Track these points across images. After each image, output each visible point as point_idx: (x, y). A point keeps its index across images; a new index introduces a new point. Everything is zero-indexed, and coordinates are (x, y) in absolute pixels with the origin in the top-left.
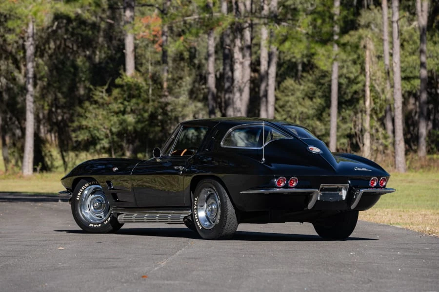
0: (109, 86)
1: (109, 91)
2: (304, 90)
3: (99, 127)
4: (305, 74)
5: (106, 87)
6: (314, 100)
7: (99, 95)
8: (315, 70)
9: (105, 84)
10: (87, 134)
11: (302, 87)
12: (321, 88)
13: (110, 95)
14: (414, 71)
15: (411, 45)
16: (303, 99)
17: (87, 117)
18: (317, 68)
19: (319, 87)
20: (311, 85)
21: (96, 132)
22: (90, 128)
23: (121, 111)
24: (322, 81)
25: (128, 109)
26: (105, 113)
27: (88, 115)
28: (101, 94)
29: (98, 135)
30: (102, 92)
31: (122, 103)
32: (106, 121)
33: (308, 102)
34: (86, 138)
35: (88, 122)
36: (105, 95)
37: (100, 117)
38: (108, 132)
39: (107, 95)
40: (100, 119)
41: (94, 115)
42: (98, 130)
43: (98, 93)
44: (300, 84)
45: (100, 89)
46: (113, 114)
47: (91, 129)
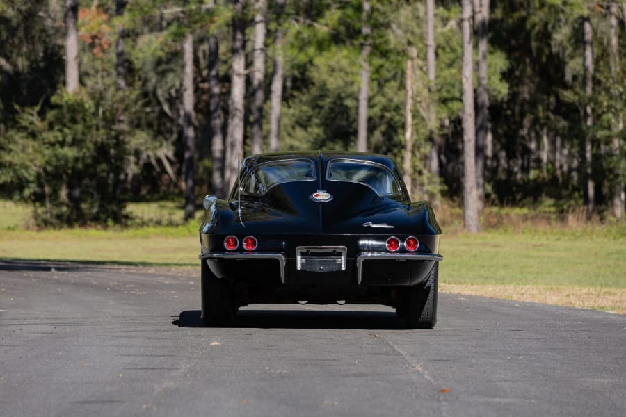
0: (42, 106)
1: (41, 114)
2: (293, 115)
3: (28, 163)
4: (295, 93)
5: (37, 108)
6: (309, 129)
7: (27, 119)
8: (311, 86)
9: (36, 104)
10: (11, 174)
11: (291, 111)
12: (319, 113)
13: (43, 120)
14: (452, 90)
15: (448, 53)
16: (293, 127)
17: (10, 151)
18: (313, 84)
19: (317, 111)
20: (305, 108)
21: (23, 171)
22: (16, 165)
23: (58, 142)
24: (321, 103)
25: (69, 139)
26: (36, 144)
27: (11, 146)
28: (30, 118)
29: (26, 175)
30: (32, 115)
31: (60, 131)
32: (39, 156)
33: (299, 132)
34: (9, 180)
35: (13, 157)
36: (35, 119)
37: (30, 150)
38: (41, 170)
39: (39, 119)
40: (30, 154)
41: (21, 147)
42: (26, 168)
43: (26, 116)
44: (289, 107)
45: (28, 110)
46: (47, 146)
47: (17, 167)
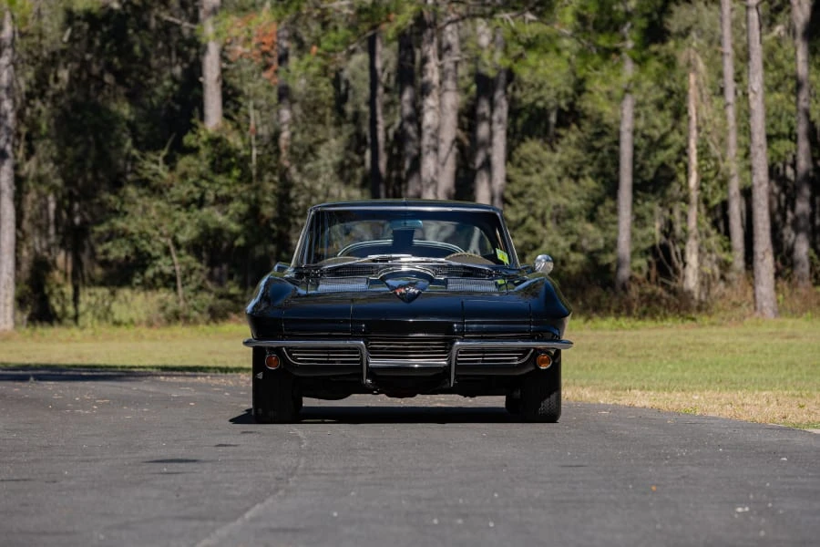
0: (171, 150)
1: (170, 161)
2: (560, 162)
3: (151, 231)
4: (562, 132)
5: (164, 153)
6: (582, 181)
7: (150, 169)
8: (583, 121)
9: (163, 148)
10: (127, 248)
11: (557, 157)
12: (595, 158)
13: (172, 169)
15: (772, 71)
16: (560, 179)
17: (126, 213)
18: (585, 117)
19: (591, 155)
20: (573, 152)
21: (144, 242)
22: (132, 234)
23: (194, 201)
24: (597, 144)
25: (210, 196)
26: (162, 204)
27: (126, 208)
28: (154, 166)
29: (149, 249)
30: (157, 162)
31: (196, 184)
32: (166, 221)
33: (568, 184)
34: (123, 255)
35: (128, 223)
36: (161, 169)
37: (153, 213)
38: (170, 242)
39: (167, 168)
40: (153, 218)
41: (140, 209)
42: (149, 238)
43: (147, 164)
44: (554, 151)
45: (152, 156)
46: (178, 206)
47: (136, 237)
